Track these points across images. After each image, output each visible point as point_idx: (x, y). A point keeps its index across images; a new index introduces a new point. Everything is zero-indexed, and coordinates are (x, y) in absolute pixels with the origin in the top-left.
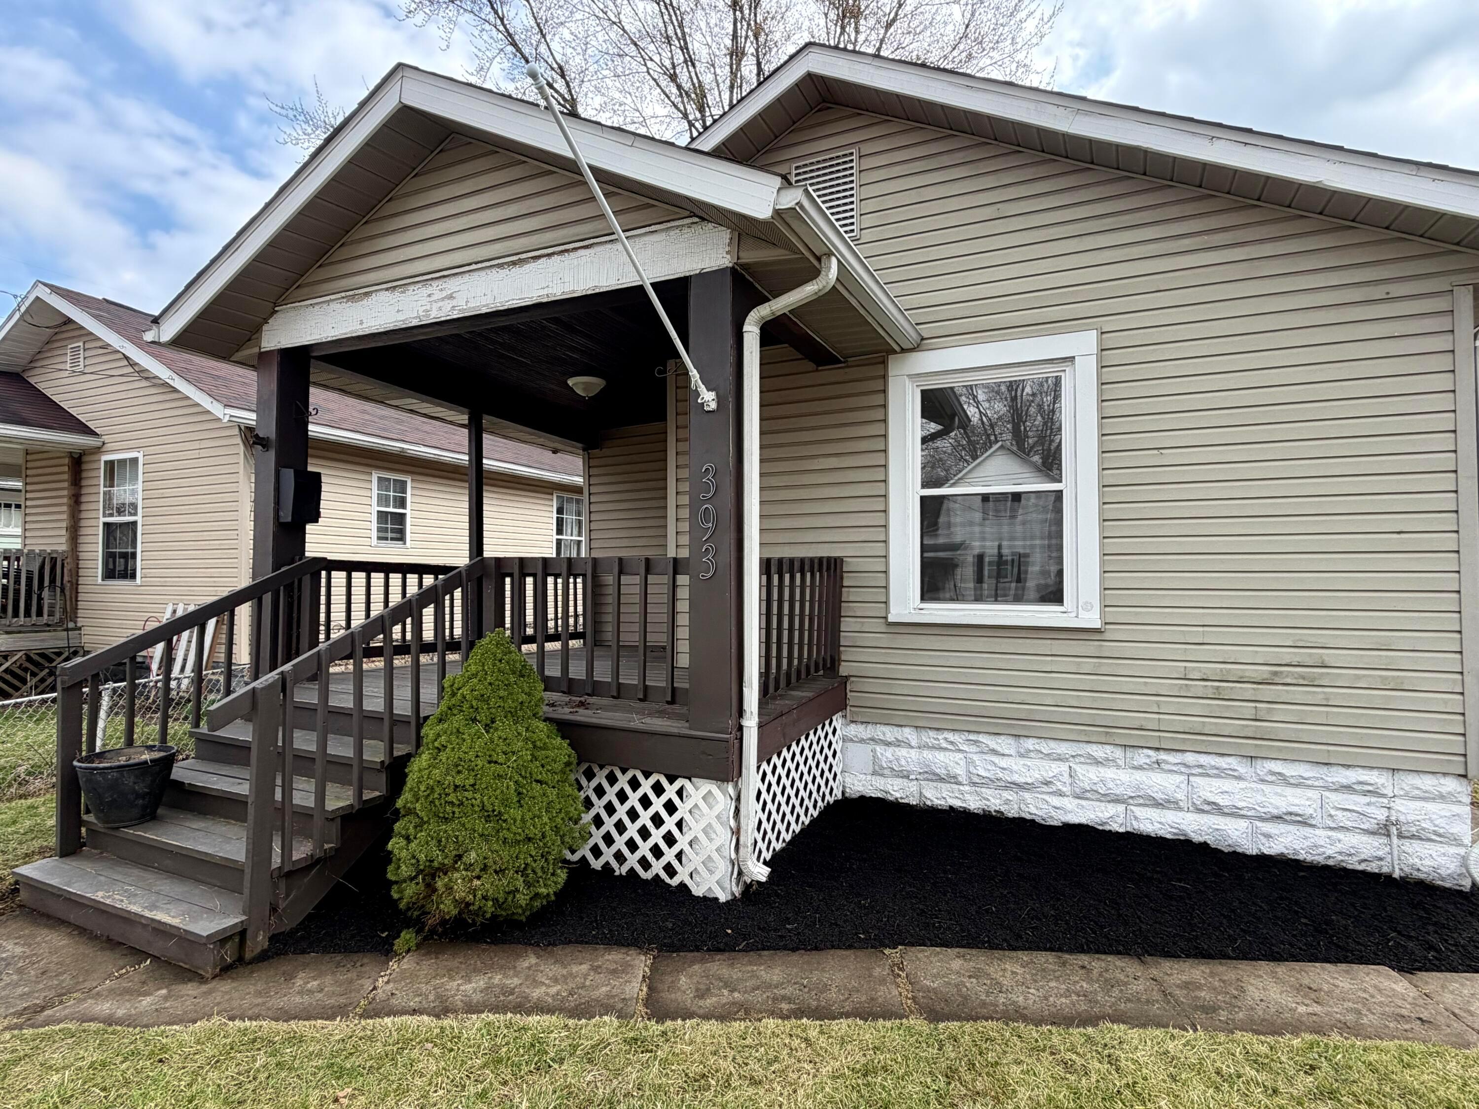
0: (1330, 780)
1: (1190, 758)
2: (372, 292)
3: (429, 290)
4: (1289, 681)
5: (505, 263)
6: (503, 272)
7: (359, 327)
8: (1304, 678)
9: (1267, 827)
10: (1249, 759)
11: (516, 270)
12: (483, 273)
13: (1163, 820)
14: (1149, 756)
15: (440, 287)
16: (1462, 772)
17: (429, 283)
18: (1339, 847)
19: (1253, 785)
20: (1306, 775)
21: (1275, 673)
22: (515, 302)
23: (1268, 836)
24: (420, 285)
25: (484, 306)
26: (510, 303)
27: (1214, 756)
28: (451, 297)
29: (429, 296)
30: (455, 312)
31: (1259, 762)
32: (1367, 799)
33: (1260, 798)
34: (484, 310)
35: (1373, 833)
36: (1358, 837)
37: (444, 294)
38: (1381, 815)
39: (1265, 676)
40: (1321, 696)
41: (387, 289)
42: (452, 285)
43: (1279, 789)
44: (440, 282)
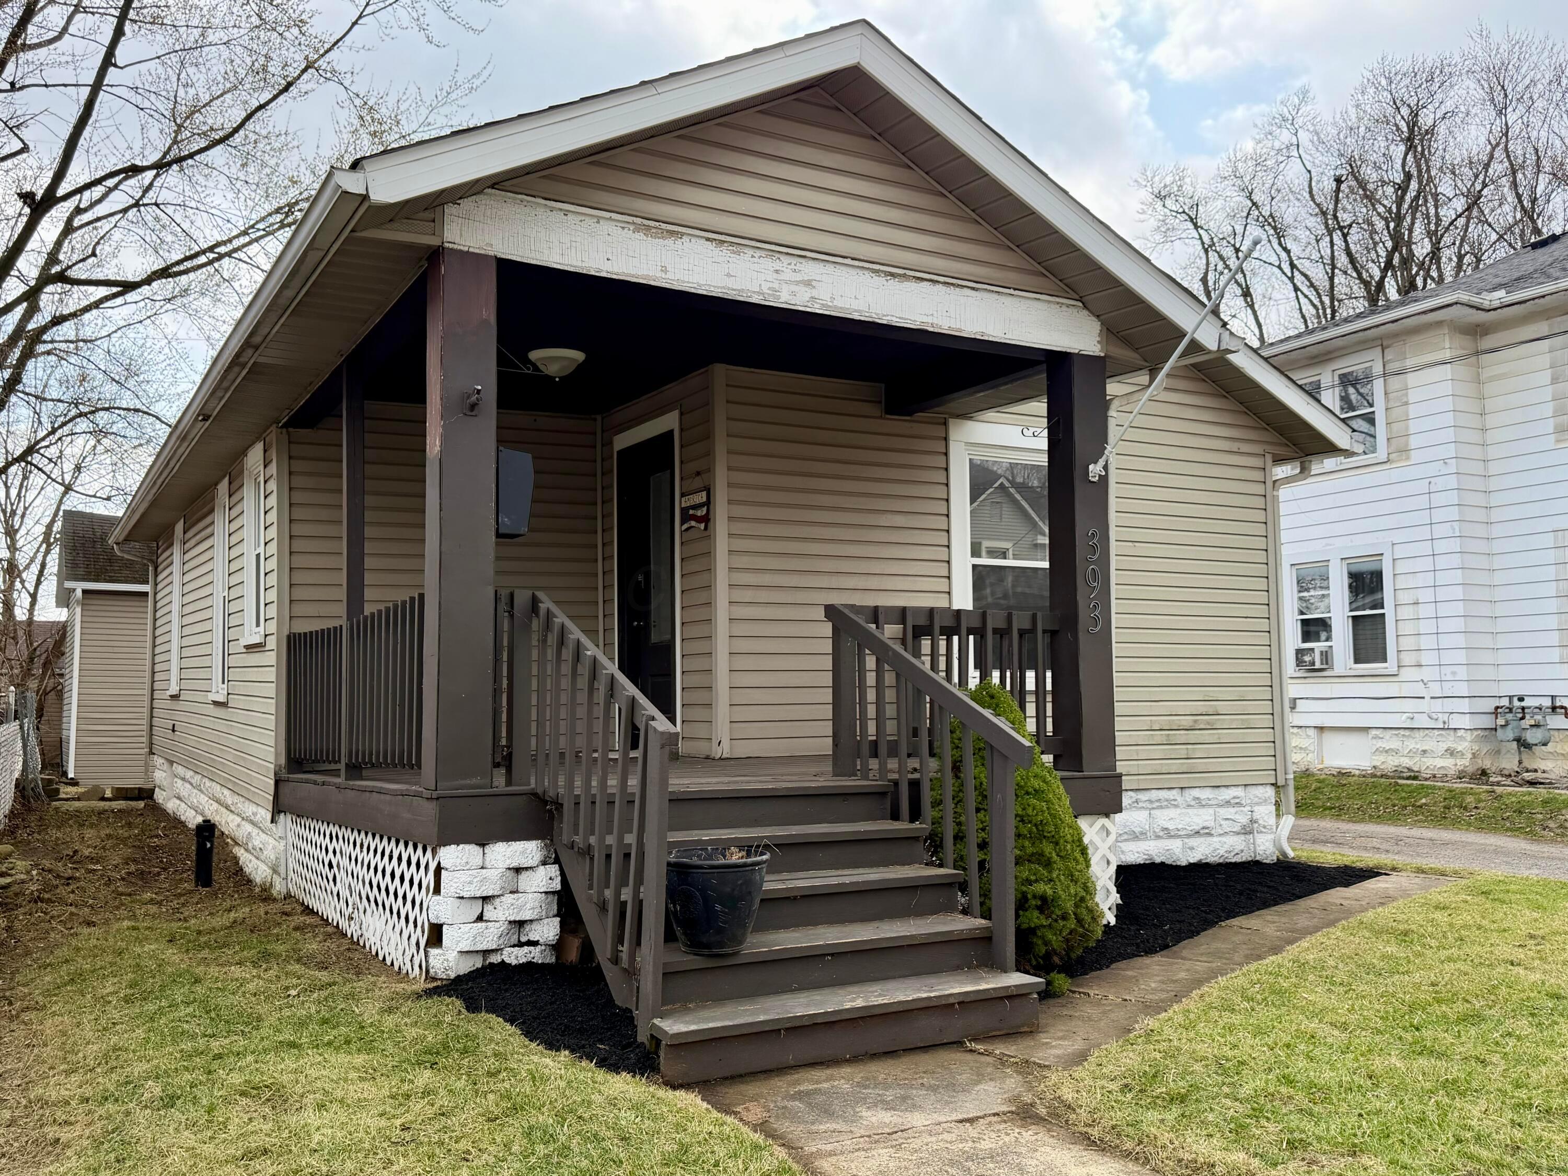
0: (1220, 798)
1: (1154, 795)
2: (683, 234)
3: (777, 265)
4: (1202, 726)
5: (882, 271)
6: (880, 280)
7: (659, 274)
8: (1208, 723)
9: (1193, 842)
10: (1179, 791)
11: (894, 284)
12: (853, 272)
13: (1139, 850)
14: (1131, 797)
15: (793, 267)
16: (1274, 782)
17: (777, 255)
18: (1226, 848)
19: (1184, 811)
20: (1210, 797)
21: (1195, 721)
22: (895, 319)
23: (1192, 848)
24: (763, 253)
25: (856, 311)
26: (889, 318)
27: (1165, 791)
28: (808, 283)
29: (777, 271)
30: (816, 306)
31: (1187, 791)
32: (1236, 809)
33: (1188, 820)
34: (856, 316)
35: (1238, 834)
36: (1232, 838)
37: (799, 277)
38: (1244, 820)
39: (1191, 724)
40: (1216, 736)
41: (708, 239)
42: (811, 270)
43: (1195, 811)
44: (794, 260)
